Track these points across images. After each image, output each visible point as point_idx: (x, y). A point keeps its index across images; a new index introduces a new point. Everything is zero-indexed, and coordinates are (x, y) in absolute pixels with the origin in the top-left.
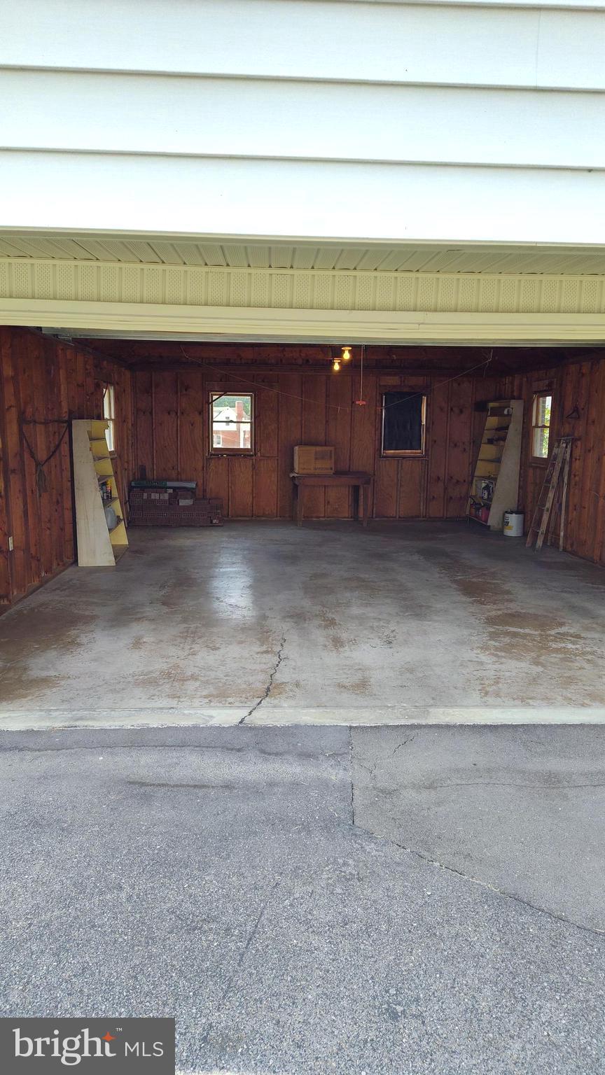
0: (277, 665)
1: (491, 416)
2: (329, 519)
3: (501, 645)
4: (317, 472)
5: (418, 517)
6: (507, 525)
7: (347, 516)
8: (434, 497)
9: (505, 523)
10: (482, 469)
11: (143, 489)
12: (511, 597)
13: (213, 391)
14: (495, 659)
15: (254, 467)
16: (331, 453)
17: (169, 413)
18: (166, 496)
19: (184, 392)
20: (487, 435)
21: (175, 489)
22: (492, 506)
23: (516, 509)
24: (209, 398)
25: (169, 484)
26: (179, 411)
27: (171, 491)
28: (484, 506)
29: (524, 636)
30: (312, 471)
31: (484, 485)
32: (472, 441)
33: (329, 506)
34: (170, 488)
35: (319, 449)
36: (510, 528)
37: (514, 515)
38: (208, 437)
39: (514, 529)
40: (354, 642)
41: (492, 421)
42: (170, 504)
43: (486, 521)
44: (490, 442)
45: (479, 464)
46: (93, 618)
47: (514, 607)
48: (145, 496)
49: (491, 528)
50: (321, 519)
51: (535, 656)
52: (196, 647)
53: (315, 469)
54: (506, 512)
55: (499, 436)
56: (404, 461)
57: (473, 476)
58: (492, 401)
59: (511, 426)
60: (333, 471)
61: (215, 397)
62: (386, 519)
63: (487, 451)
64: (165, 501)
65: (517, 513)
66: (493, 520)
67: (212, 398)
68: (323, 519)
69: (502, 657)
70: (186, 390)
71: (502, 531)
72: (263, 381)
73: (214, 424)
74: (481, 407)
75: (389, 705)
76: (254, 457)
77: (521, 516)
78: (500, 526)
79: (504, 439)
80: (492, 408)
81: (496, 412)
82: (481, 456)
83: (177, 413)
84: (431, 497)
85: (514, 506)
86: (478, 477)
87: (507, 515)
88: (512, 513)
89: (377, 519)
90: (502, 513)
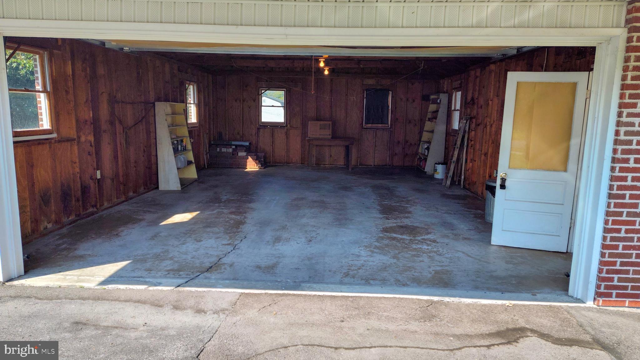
0: (229, 253)
1: (432, 103)
2: (331, 166)
3: (381, 245)
4: (321, 137)
5: (386, 165)
6: (436, 172)
7: (342, 164)
8: (396, 153)
9: (435, 170)
10: (425, 136)
11: (217, 145)
12: (410, 215)
13: (261, 88)
14: (370, 253)
15: (286, 134)
16: (330, 125)
17: (236, 101)
18: (230, 150)
19: (245, 88)
20: (429, 115)
21: (236, 146)
22: (428, 159)
23: (443, 162)
24: (259, 91)
25: (233, 143)
26: (241, 100)
27: (234, 147)
28: (424, 159)
29: (398, 240)
30: (318, 136)
31: (426, 146)
32: (420, 119)
33: (331, 158)
34: (234, 145)
35: (322, 123)
36: (438, 174)
37: (440, 165)
38: (259, 116)
39: (440, 174)
40: (288, 240)
41: (432, 107)
42: (233, 155)
43: (424, 169)
44: (430, 120)
45: (425, 134)
46: (141, 220)
47: (407, 222)
48: (218, 150)
49: (427, 173)
50: (326, 166)
51: (397, 253)
52: (189, 240)
53: (320, 135)
54: (436, 164)
55: (434, 117)
56: (378, 131)
57: (420, 141)
58: (432, 94)
59: (440, 110)
60: (331, 136)
61: (263, 91)
62: (365, 166)
63: (428, 125)
64: (229, 153)
65: (442, 164)
66: (428, 169)
67: (261, 91)
68: (328, 166)
69: (376, 252)
70: (246, 87)
71: (433, 175)
72: (292, 82)
73: (262, 107)
74: (426, 98)
75: (279, 280)
76: (286, 128)
77: (445, 166)
78: (433, 172)
79: (436, 118)
80: (432, 99)
81: (435, 102)
82: (425, 129)
83: (240, 101)
84: (394, 154)
85: (441, 159)
86: (423, 141)
87: (436, 165)
88: (439, 164)
89: (360, 166)
90: (434, 163)
